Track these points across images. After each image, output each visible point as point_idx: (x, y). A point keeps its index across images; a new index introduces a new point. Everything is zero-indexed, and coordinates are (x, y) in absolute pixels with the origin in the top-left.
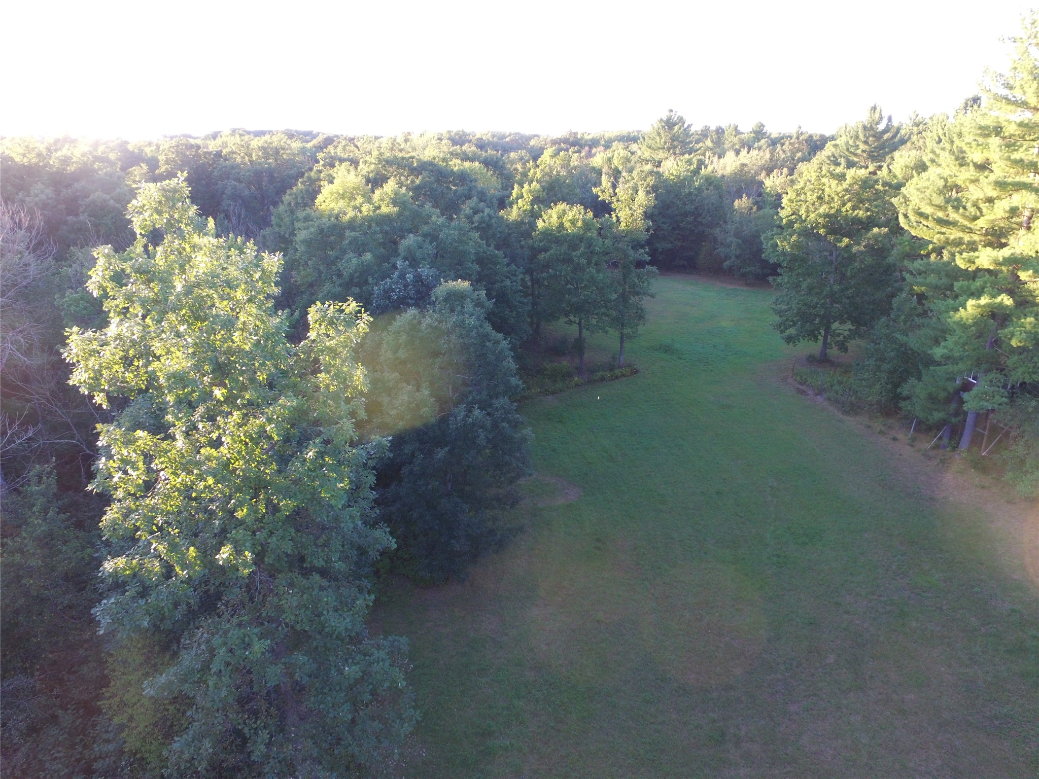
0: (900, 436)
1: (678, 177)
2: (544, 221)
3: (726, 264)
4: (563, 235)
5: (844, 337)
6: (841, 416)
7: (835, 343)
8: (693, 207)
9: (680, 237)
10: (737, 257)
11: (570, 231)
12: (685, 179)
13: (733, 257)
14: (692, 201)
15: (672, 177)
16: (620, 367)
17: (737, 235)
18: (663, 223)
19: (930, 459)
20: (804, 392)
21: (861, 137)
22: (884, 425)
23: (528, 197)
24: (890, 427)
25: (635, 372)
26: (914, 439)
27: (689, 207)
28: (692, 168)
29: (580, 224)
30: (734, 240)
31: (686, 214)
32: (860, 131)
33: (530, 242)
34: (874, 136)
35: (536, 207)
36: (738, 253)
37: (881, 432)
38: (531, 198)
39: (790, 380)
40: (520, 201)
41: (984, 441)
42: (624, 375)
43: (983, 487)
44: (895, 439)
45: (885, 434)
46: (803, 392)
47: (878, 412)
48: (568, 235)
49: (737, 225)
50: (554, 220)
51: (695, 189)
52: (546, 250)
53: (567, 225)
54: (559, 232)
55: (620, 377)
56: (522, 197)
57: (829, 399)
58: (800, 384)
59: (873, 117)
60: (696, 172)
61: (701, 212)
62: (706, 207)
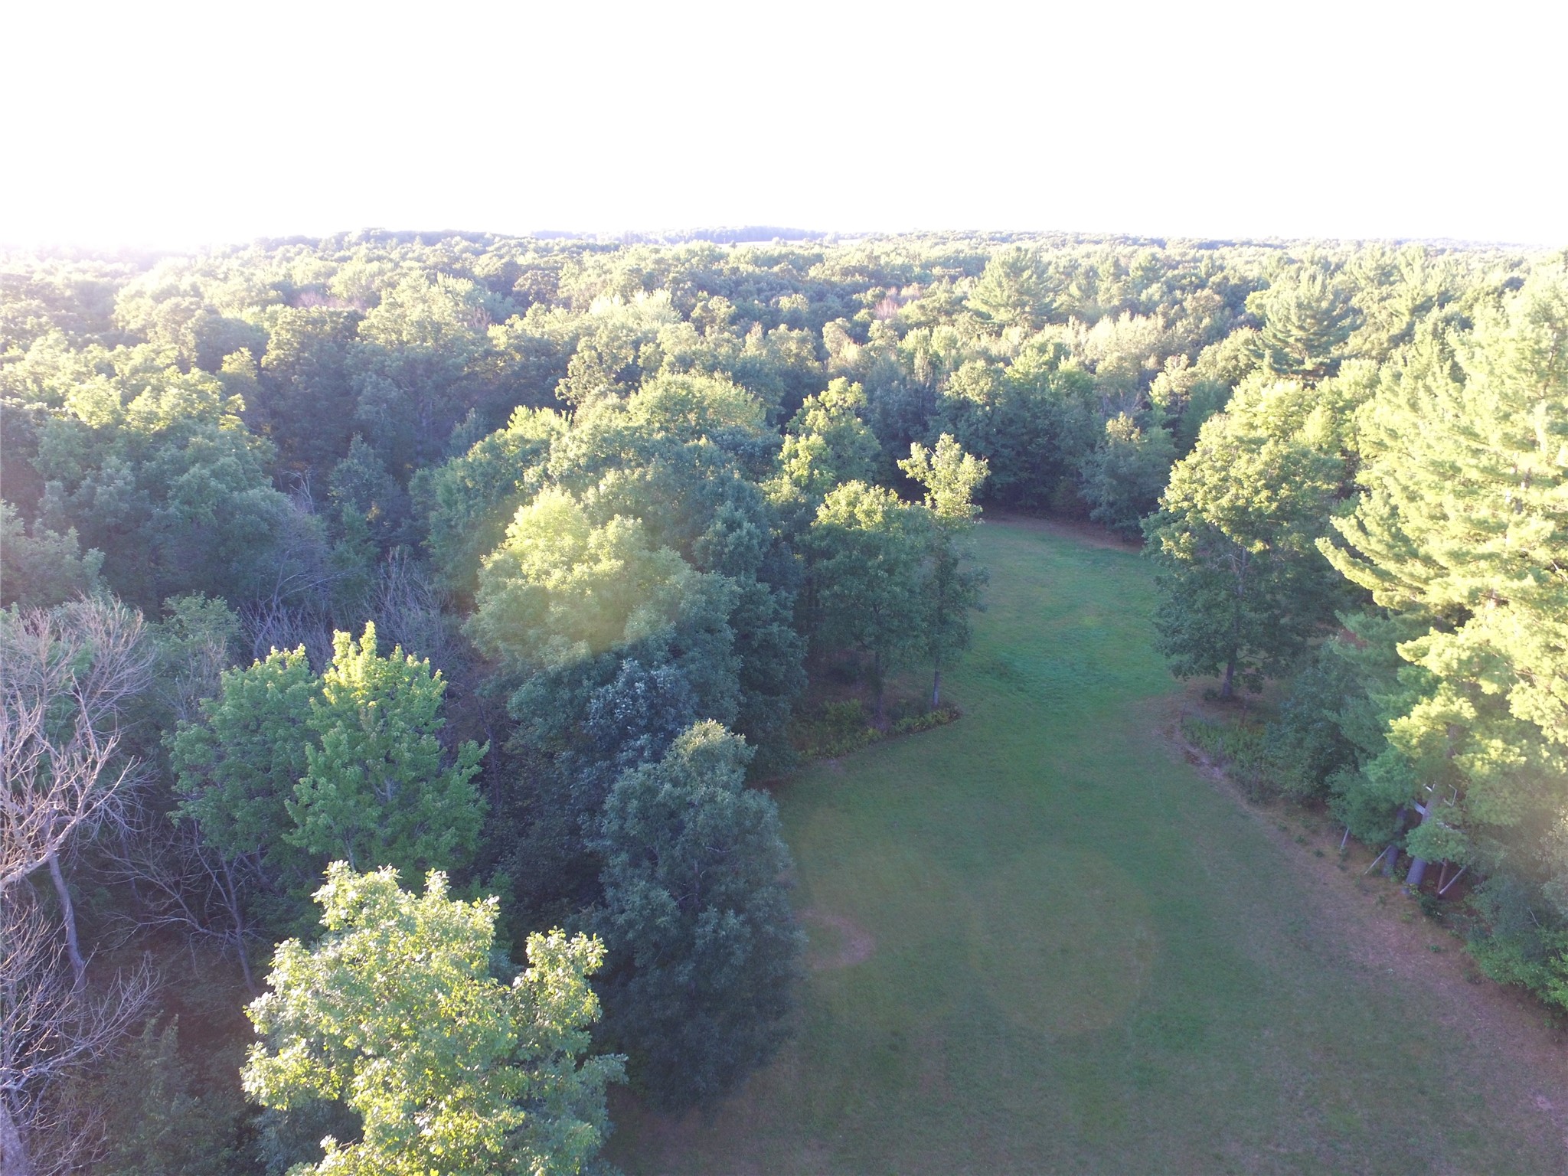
0: (1328, 849)
1: (1027, 374)
2: (827, 507)
3: (1094, 514)
4: (854, 532)
5: (1257, 670)
6: (1246, 807)
7: (1244, 678)
8: (1047, 422)
9: (1027, 465)
10: (1111, 504)
11: (864, 527)
12: (1036, 378)
13: (1104, 504)
14: (1047, 413)
15: (1018, 376)
16: (935, 707)
17: (1112, 472)
18: (1003, 446)
19: (1367, 892)
20: (1196, 758)
21: (1294, 319)
22: (1306, 827)
23: (805, 457)
24: (1314, 832)
25: (955, 715)
26: (1346, 857)
27: (1042, 423)
28: (1046, 357)
29: (878, 518)
30: (1107, 480)
31: (1036, 433)
32: (1293, 310)
33: (808, 537)
34: (1313, 317)
35: (816, 472)
36: (1111, 498)
37: (1301, 841)
38: (810, 458)
39: (1177, 736)
40: (793, 461)
41: (1442, 874)
42: (939, 722)
43: (1437, 951)
44: (1320, 854)
45: (1307, 844)
46: (1193, 759)
47: (1298, 803)
48: (861, 533)
49: (1111, 457)
50: (843, 509)
51: (1051, 394)
52: (828, 554)
53: (861, 517)
54: (850, 526)
55: (934, 726)
56: (796, 456)
57: (1230, 775)
58: (1192, 744)
59: (1312, 290)
60: (1053, 365)
61: (1058, 430)
62: (1066, 425)
